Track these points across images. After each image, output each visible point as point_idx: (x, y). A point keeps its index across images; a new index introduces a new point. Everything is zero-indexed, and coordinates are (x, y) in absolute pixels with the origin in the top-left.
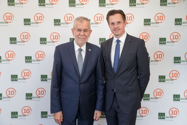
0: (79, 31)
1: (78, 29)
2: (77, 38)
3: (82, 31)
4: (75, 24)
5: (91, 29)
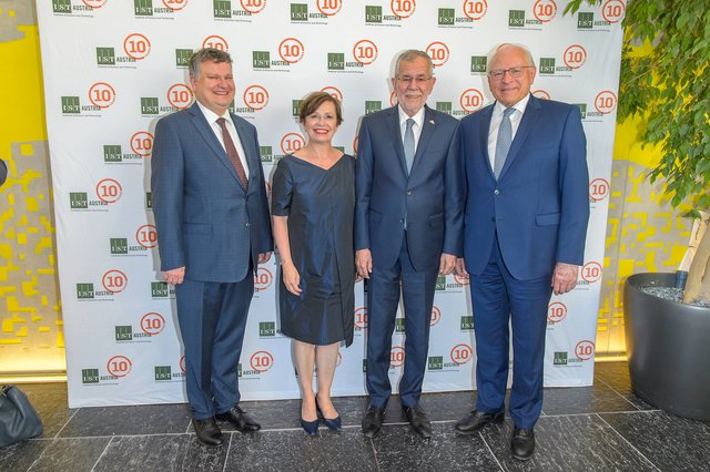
1: (405, 76)
2: (404, 97)
3: (414, 81)
4: (399, 67)
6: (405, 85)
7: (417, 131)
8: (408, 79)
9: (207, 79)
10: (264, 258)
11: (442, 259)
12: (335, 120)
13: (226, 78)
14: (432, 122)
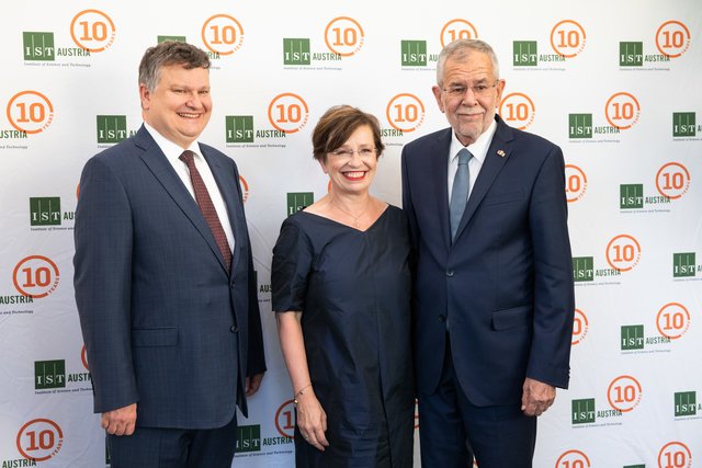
0: (458, 90)
1: (454, 84)
2: (455, 117)
3: (470, 91)
4: (442, 70)
5: (501, 78)
6: (455, 100)
7: (474, 169)
8: (461, 88)
9: (170, 94)
10: (251, 387)
11: (525, 386)
12: (373, 154)
13: (200, 92)
14: (501, 153)
